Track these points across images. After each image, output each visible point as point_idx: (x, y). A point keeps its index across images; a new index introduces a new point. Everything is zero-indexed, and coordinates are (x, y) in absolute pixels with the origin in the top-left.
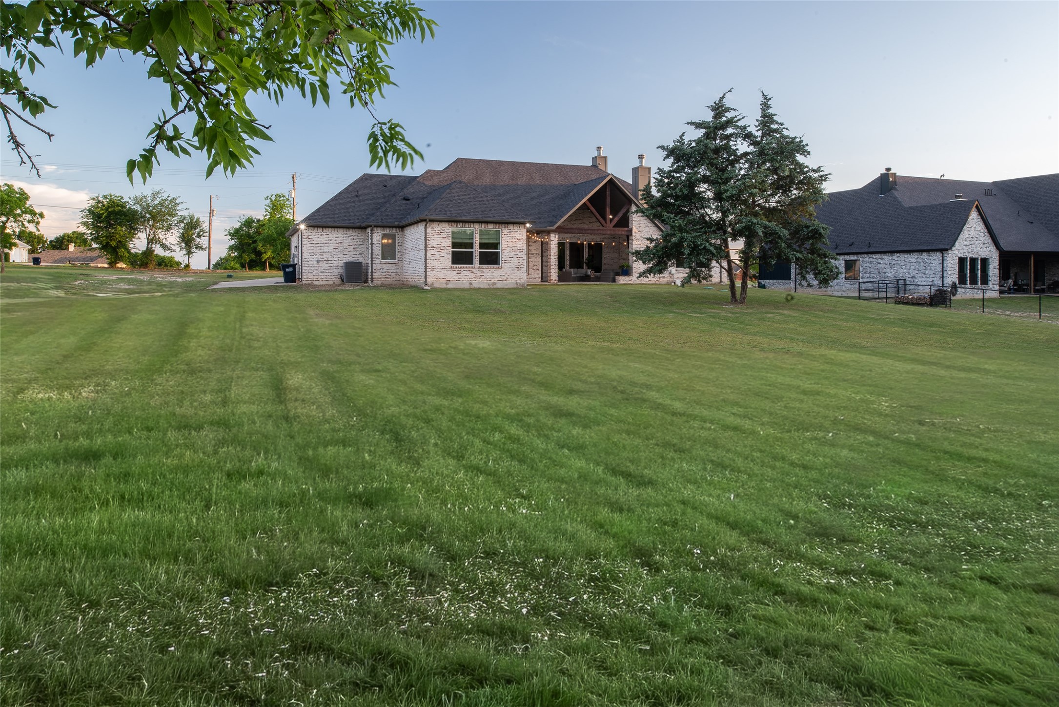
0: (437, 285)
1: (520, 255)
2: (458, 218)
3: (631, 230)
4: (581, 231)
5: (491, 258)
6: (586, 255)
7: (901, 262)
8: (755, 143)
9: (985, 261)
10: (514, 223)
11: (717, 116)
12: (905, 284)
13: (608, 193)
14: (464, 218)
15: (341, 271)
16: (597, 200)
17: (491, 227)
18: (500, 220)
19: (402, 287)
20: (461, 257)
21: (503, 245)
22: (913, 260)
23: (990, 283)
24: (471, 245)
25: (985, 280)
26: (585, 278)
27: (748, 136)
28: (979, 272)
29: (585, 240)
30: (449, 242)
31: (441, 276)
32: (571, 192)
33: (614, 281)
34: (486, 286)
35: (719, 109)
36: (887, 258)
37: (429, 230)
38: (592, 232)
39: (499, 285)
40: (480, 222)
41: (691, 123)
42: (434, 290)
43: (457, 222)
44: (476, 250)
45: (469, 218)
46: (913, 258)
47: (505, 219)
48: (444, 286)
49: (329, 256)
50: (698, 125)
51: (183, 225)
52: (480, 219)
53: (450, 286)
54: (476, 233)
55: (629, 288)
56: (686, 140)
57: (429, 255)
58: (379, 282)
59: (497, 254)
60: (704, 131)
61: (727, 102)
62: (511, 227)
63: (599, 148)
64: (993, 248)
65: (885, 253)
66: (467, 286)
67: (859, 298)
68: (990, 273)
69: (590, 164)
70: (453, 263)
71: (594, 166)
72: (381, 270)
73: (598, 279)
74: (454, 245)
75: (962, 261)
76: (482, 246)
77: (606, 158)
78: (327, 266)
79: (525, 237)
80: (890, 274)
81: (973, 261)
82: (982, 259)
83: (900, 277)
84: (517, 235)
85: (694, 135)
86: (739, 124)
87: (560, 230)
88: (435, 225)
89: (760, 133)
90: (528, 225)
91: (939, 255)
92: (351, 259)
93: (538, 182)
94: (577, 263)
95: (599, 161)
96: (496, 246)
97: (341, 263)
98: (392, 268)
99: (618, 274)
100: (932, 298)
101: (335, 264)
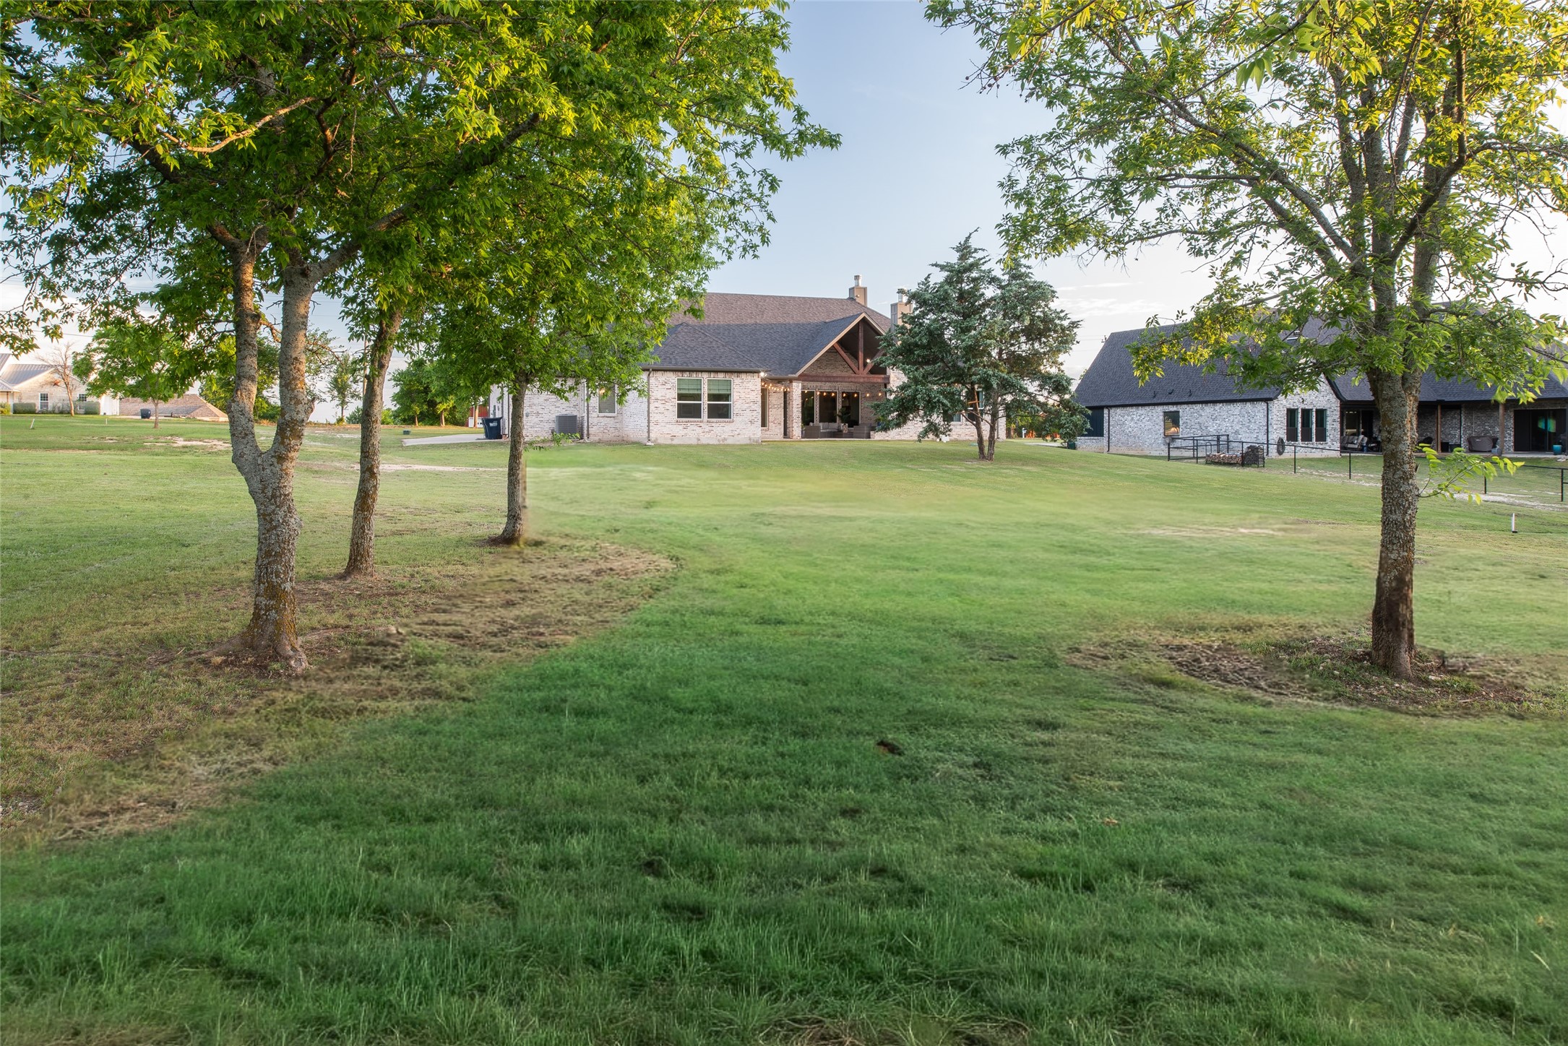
0: (661, 441)
1: (754, 407)
2: (684, 367)
3: (888, 378)
4: (829, 379)
5: (721, 410)
6: (839, 406)
7: (1224, 414)
8: (1001, 287)
9: (1321, 414)
10: (746, 372)
11: (963, 258)
12: (1228, 441)
13: (861, 334)
14: (690, 367)
15: (553, 425)
16: (848, 344)
17: (721, 376)
18: (731, 368)
19: (622, 443)
20: (688, 410)
21: (735, 396)
22: (1237, 412)
23: (1328, 440)
24: (698, 397)
25: (1322, 436)
26: (837, 434)
27: (994, 280)
28: (1314, 426)
29: (839, 389)
30: (674, 394)
31: (666, 430)
32: (819, 332)
33: (869, 437)
34: (715, 442)
35: (964, 250)
36: (1209, 409)
37: (652, 380)
38: (843, 379)
39: (730, 441)
40: (710, 371)
41: (936, 265)
42: (658, 446)
43: (683, 371)
44: (705, 402)
45: (696, 366)
46: (1236, 409)
47: (736, 368)
48: (669, 442)
49: (539, 409)
50: (942, 268)
51: (335, 367)
52: (709, 367)
53: (676, 442)
54: (706, 383)
55: (888, 445)
56: (932, 281)
57: (652, 407)
58: (597, 438)
59: (728, 407)
60: (947, 273)
61: (974, 243)
62: (743, 376)
63: (857, 278)
64: (1332, 397)
65: (1206, 402)
66: (694, 442)
67: (1169, 458)
68: (1329, 427)
69: (846, 296)
70: (679, 416)
71: (851, 299)
72: (598, 424)
73: (851, 435)
74: (681, 397)
75: (1291, 413)
76: (712, 397)
77: (865, 289)
78: (536, 420)
79: (759, 388)
80: (1212, 429)
81: (1306, 413)
82: (1318, 411)
83: (1222, 432)
84: (751, 386)
85: (939, 277)
86: (983, 268)
87: (803, 378)
88: (659, 374)
89: (1006, 277)
90: (762, 374)
91: (1263, 405)
92: (564, 413)
93: (781, 320)
94: (828, 416)
95: (857, 294)
96: (727, 397)
97: (553, 417)
98: (611, 422)
99: (873, 429)
100: (1243, 456)
101: (546, 417)
